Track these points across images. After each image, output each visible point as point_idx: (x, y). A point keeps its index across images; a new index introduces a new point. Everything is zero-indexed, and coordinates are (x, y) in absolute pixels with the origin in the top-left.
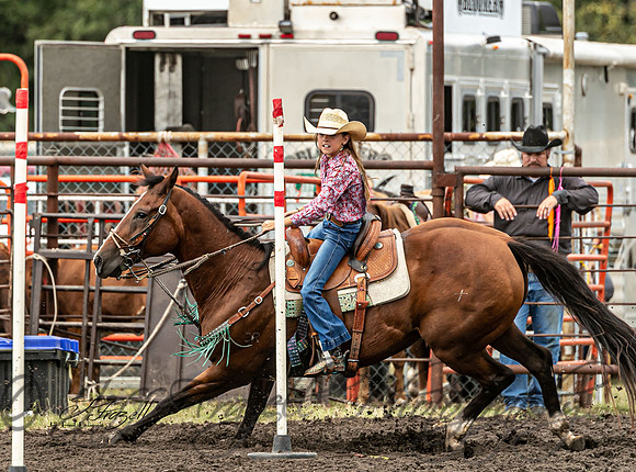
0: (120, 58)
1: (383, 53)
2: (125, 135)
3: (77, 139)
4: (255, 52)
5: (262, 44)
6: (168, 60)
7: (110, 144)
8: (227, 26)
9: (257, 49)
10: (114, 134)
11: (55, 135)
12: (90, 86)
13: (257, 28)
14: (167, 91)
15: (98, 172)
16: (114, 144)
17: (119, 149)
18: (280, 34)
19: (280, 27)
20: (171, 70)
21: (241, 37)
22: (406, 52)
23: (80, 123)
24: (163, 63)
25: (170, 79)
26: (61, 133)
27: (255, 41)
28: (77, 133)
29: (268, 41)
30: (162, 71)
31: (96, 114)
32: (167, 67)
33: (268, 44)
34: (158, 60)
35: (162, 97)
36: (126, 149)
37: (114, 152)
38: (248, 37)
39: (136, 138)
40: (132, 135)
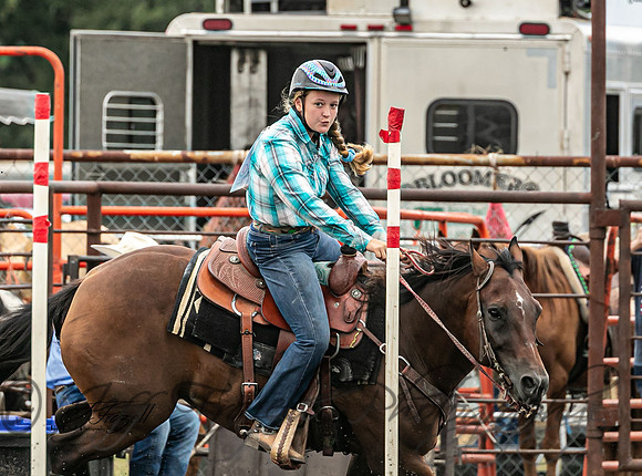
0: (185, 54)
1: (531, 52)
2: (189, 154)
3: (128, 159)
4: (362, 48)
5: (371, 37)
6: (248, 58)
7: (171, 165)
8: (325, 14)
9: (364, 44)
10: (176, 153)
11: (98, 153)
12: (146, 90)
13: (366, 16)
14: (246, 98)
15: (153, 203)
16: (176, 166)
17: (182, 173)
18: (395, 25)
19: (395, 16)
20: (253, 71)
21: (345, 28)
22: (560, 50)
23: (130, 139)
24: (241, 62)
25: (251, 83)
26: (106, 152)
27: (362, 34)
28: (127, 152)
29: (380, 33)
30: (240, 71)
31: (153, 127)
32: (247, 67)
33: (380, 37)
34: (235, 57)
35: (240, 106)
36: (192, 173)
37: (176, 177)
38: (353, 28)
39: (205, 159)
40: (199, 154)
